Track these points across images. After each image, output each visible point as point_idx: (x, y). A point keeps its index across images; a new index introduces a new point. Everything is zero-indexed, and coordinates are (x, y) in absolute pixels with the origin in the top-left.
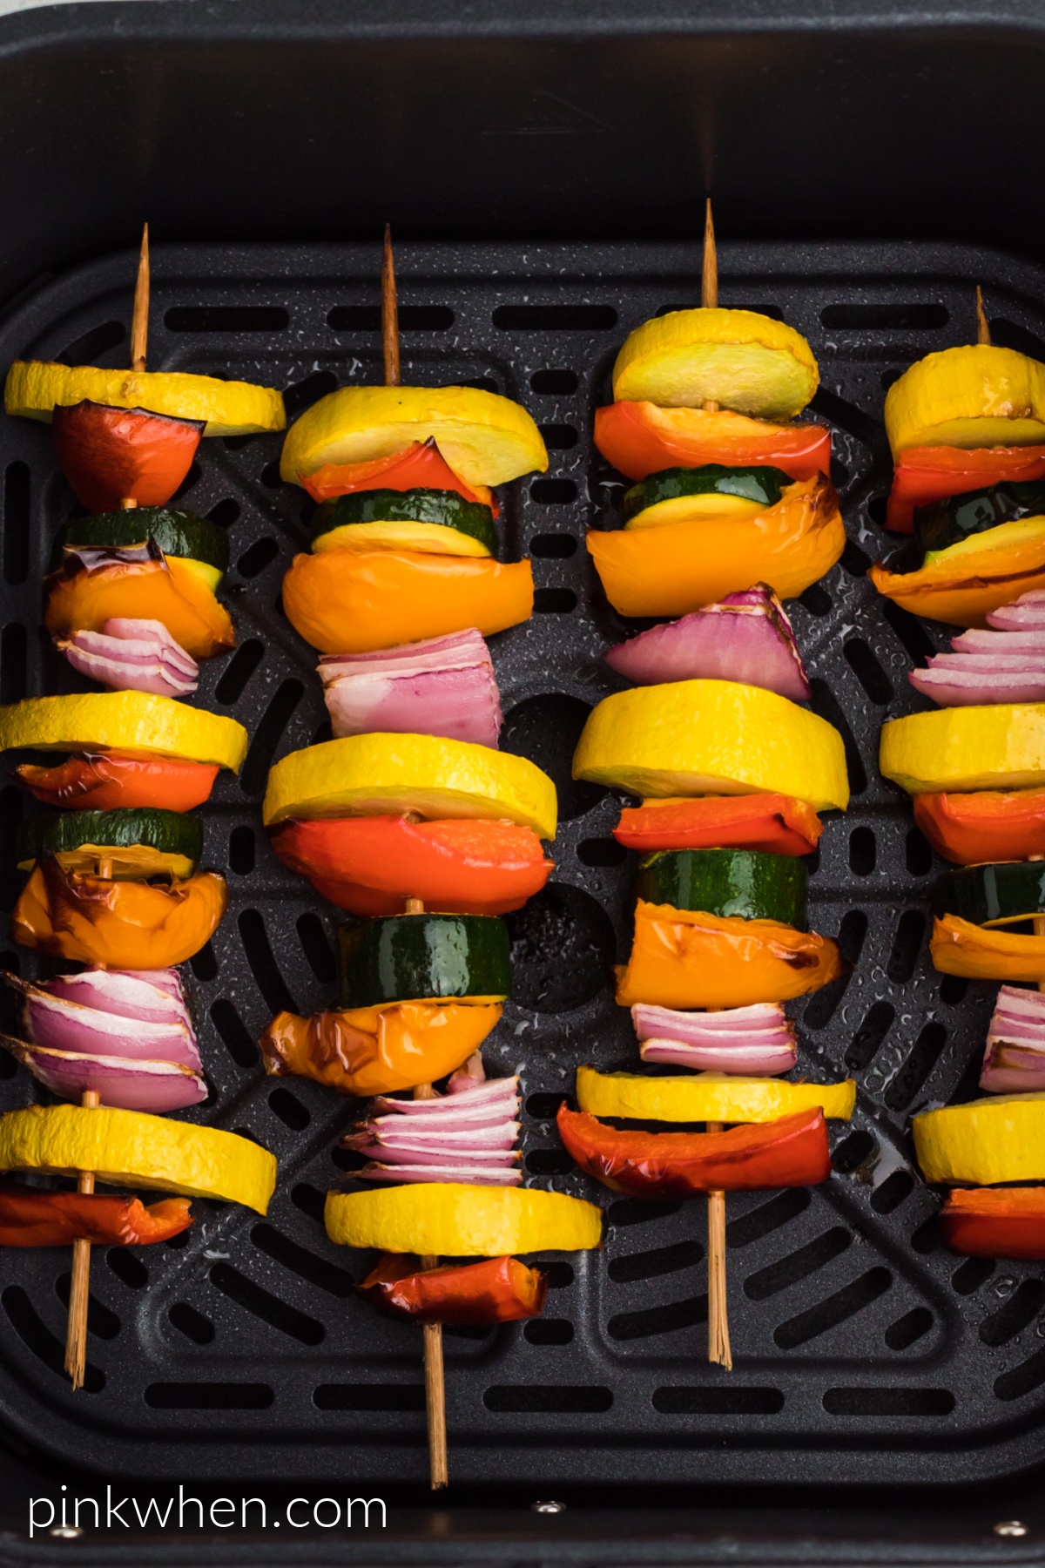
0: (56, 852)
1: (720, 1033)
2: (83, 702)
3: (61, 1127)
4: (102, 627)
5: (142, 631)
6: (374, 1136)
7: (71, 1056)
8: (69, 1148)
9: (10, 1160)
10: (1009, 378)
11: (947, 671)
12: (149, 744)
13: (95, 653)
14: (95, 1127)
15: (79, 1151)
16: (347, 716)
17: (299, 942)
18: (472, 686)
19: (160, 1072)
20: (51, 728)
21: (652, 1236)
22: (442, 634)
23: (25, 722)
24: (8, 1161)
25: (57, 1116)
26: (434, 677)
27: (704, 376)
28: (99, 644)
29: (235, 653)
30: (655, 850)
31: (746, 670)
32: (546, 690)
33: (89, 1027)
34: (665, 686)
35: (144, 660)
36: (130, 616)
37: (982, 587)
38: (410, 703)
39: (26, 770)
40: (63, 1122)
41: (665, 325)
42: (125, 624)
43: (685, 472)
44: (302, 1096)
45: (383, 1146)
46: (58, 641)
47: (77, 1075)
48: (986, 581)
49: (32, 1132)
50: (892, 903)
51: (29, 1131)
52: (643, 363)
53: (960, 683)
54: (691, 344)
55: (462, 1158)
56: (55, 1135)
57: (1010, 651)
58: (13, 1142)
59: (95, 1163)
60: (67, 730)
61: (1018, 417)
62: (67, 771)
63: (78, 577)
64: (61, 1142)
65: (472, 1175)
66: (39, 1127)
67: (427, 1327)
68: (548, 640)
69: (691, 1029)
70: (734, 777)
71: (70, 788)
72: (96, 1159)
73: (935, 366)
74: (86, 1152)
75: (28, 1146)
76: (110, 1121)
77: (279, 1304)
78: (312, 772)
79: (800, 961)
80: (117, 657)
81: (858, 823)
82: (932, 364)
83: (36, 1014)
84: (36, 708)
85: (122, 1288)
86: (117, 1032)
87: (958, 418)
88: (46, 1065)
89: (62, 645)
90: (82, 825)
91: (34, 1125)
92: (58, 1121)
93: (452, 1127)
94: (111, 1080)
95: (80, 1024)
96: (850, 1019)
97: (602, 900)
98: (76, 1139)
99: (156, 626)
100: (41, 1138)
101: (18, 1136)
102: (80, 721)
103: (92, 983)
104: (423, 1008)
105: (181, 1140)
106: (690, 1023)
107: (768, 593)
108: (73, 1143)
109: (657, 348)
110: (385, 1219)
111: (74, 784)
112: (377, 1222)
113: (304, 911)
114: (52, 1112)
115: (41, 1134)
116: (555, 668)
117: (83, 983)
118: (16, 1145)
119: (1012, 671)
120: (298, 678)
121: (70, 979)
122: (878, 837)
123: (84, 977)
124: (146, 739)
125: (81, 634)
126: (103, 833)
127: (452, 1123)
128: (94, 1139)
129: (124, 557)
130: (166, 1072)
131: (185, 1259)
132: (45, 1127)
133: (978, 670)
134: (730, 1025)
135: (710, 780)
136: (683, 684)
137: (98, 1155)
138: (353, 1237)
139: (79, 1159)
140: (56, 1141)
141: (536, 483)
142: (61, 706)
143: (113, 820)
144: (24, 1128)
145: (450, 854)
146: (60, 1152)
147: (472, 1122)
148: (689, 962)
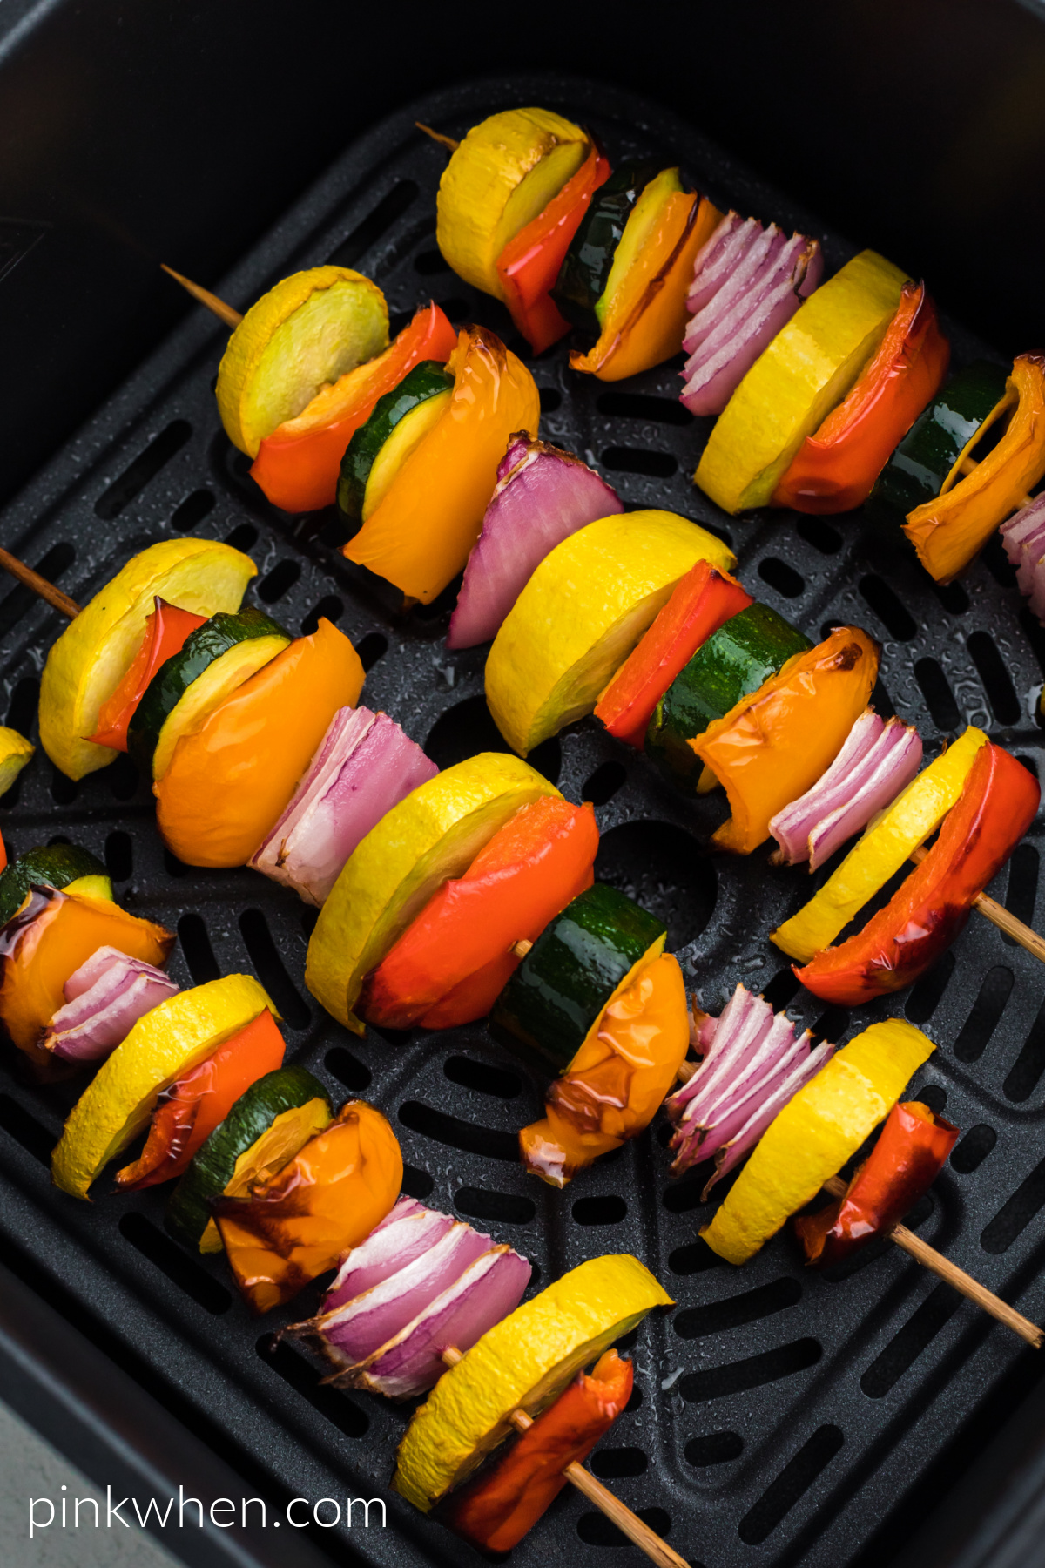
0: (222, 1191)
1: (852, 775)
2: (114, 1067)
3: (457, 1396)
4: (65, 996)
5: (99, 965)
6: (697, 1129)
7: (405, 1333)
8: (482, 1404)
9: (445, 1473)
10: (514, 131)
11: (706, 365)
12: (199, 1043)
13: (82, 1021)
14: (484, 1367)
15: (493, 1398)
16: (319, 870)
17: (465, 1089)
18: (388, 741)
19: (483, 1272)
20: (111, 1114)
21: (958, 1002)
22: (323, 736)
23: (85, 1136)
24: (444, 1476)
25: (445, 1394)
26: (354, 762)
27: (301, 362)
28: (78, 1010)
29: (179, 943)
30: (654, 708)
31: (566, 519)
32: (432, 721)
33: (394, 1300)
34: (521, 597)
35: (125, 985)
36: (79, 966)
37: (662, 287)
38: (358, 802)
39: (124, 1175)
40: (455, 1392)
41: (236, 349)
42: (81, 974)
43: (367, 426)
44: (598, 1189)
45: (713, 1129)
46: (43, 1044)
47: (423, 1347)
48: (659, 280)
49: (440, 1430)
50: (843, 590)
51: (435, 1431)
52: (249, 395)
53: (725, 361)
54: (270, 339)
55: (776, 1076)
56: (460, 1410)
57: (733, 304)
58: (432, 1457)
59: (516, 1392)
60: (125, 1101)
61: (551, 149)
62: (159, 1132)
63: (8, 971)
64: (471, 1408)
65: (798, 1080)
66: (440, 1420)
67: (893, 1235)
68: (394, 685)
69: (829, 795)
70: (648, 593)
71: (176, 1141)
72: (513, 1388)
73: (454, 179)
74: (499, 1391)
75: (448, 1444)
76: (489, 1348)
77: (759, 1359)
78: (342, 930)
79: (848, 662)
80: (102, 1005)
81: (755, 563)
82: (451, 179)
83: (341, 1340)
84: (82, 1115)
85: (633, 1482)
86: (418, 1279)
87: (511, 194)
88: (392, 1368)
89: (50, 1044)
90: (219, 1148)
91: (435, 1424)
92: (450, 1396)
93: (740, 1065)
94: (454, 1321)
95: (383, 1305)
96: (910, 700)
97: (642, 816)
98: (479, 1391)
99: (104, 952)
100: (452, 1425)
101: (431, 1447)
102: (128, 1083)
103: (357, 1267)
104: (624, 996)
105: (558, 1305)
106: (824, 791)
107: (524, 438)
108: (481, 1398)
109: (249, 370)
110: (776, 1182)
111: (176, 1133)
112: (772, 1192)
113: (441, 1064)
114: (437, 1396)
115: (448, 1422)
116: (420, 699)
117: (350, 1274)
118: (437, 1456)
119: (750, 313)
120: (246, 908)
121: (337, 1284)
122: (780, 557)
123: (346, 1269)
124: (192, 1040)
125: (56, 1018)
126: (242, 1135)
127: (738, 1062)
128: (494, 1376)
129: (26, 919)
130: (488, 1267)
131: (654, 1407)
132: (445, 1414)
133: (727, 339)
134: (852, 761)
135: (633, 617)
136: (534, 578)
137: (510, 1383)
138: (766, 1227)
139: (500, 1404)
140: (467, 1412)
141: (259, 590)
142: (100, 1089)
143: (239, 1118)
144: (428, 1436)
145: (513, 872)
146: (480, 1417)
147: (750, 1045)
148: (776, 740)
